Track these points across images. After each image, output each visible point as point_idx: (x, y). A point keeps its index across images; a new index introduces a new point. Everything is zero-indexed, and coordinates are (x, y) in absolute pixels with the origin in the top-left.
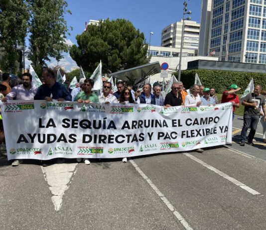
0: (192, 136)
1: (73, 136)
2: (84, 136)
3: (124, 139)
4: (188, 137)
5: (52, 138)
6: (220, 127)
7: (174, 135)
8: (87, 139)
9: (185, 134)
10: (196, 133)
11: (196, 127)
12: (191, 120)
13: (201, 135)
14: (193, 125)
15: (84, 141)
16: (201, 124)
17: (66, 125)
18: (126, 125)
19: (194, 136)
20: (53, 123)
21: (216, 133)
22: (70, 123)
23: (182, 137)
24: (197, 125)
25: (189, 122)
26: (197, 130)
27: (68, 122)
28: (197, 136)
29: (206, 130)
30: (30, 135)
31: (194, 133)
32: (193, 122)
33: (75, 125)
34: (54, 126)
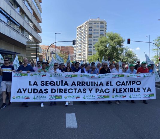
0: (120, 92)
1: (46, 90)
2: (52, 89)
3: (72, 91)
4: (117, 92)
5: (36, 91)
6: (143, 88)
7: (107, 91)
8: (53, 91)
9: (115, 91)
10: (123, 90)
11: (123, 87)
12: (120, 82)
13: (126, 92)
14: (122, 85)
15: (52, 92)
16: (127, 85)
17: (43, 84)
18: (73, 84)
19: (121, 92)
20: (36, 83)
21: (140, 92)
22: (45, 83)
23: (113, 92)
24: (124, 85)
25: (118, 84)
26: (124, 89)
27: (44, 83)
28: (124, 92)
29: (131, 89)
30: (23, 89)
31: (122, 90)
32: (121, 84)
33: (47, 84)
34: (37, 85)
